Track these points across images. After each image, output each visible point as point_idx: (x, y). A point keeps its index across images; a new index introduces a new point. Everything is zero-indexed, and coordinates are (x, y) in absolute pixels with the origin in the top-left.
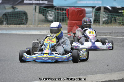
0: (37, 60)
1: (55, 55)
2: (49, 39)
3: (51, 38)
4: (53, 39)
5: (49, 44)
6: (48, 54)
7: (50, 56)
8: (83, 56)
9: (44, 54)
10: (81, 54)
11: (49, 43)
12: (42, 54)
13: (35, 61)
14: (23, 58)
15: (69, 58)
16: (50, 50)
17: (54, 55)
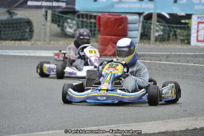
0: (88, 101)
1: (119, 91)
2: (111, 66)
3: (114, 64)
4: (118, 65)
5: (110, 74)
6: (107, 90)
7: (110, 94)
8: (167, 95)
9: (100, 90)
10: (163, 92)
11: (111, 72)
12: (98, 91)
13: (86, 102)
14: (68, 97)
15: (141, 97)
16: (111, 83)
17: (116, 91)
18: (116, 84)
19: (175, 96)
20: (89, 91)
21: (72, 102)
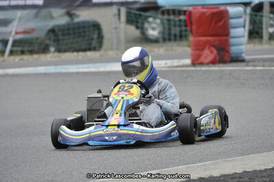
0: (91, 143)
1: (136, 126)
2: (122, 89)
3: (127, 85)
4: (132, 87)
5: (122, 101)
6: (119, 126)
7: (123, 131)
9: (107, 126)
10: (202, 122)
11: (122, 98)
12: (104, 127)
13: (86, 144)
14: (60, 139)
16: (123, 115)
17: (132, 127)
18: (131, 115)
19: (220, 127)
20: (92, 128)
21: (69, 146)
